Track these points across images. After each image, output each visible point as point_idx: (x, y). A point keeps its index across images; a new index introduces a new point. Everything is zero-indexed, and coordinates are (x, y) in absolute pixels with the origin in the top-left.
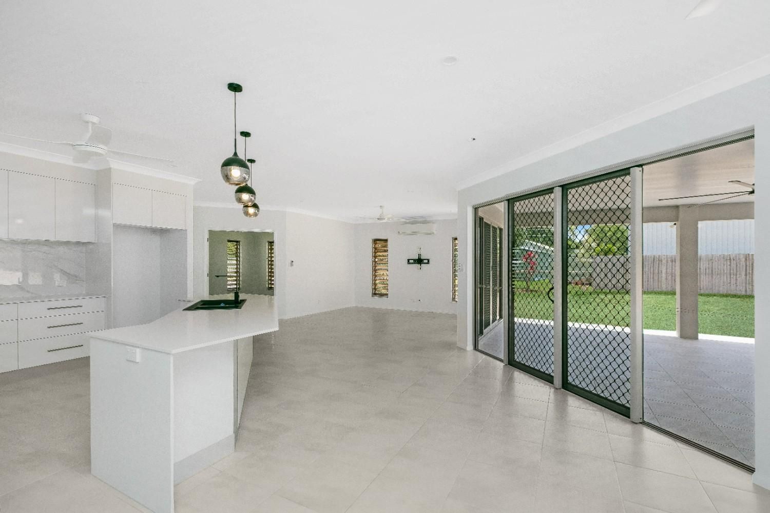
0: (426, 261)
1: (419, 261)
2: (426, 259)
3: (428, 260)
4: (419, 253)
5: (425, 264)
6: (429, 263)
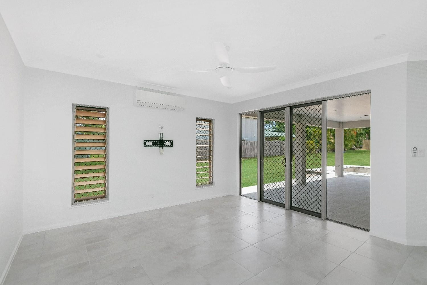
0: (169, 144)
1: (160, 143)
2: (168, 141)
3: (172, 142)
4: (161, 133)
5: (167, 147)
6: (173, 146)
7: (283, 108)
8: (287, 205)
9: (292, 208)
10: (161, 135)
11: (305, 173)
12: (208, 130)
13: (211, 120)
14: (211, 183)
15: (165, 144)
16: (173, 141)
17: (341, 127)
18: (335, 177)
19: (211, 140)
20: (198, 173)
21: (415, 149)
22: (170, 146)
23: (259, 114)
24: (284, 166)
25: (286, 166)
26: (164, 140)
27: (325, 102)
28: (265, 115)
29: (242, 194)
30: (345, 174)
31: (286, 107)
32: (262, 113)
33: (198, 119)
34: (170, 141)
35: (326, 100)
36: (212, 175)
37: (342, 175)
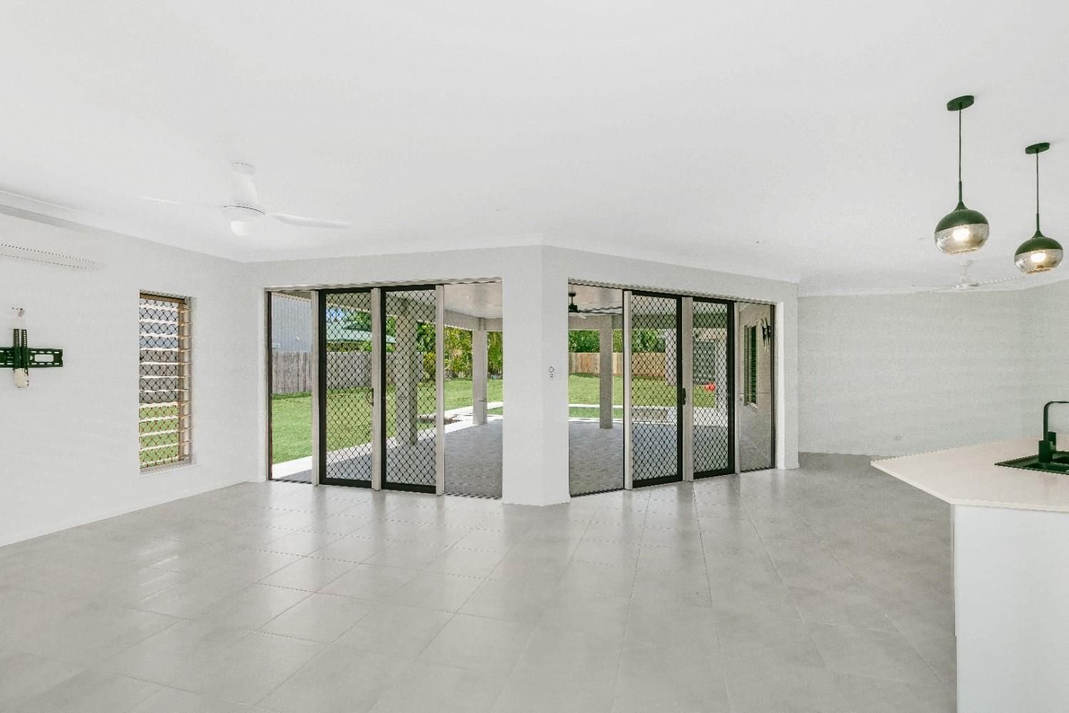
0: (48, 358)
1: (16, 356)
2: (46, 351)
3: (58, 354)
4: (20, 327)
5: (42, 366)
6: (61, 364)
7: (368, 290)
8: (376, 483)
9: (386, 485)
10: (19, 334)
11: (414, 422)
12: (176, 324)
13: (183, 300)
14: (184, 458)
15: (31, 358)
16: (61, 352)
17: (482, 327)
18: (472, 425)
19: (183, 349)
20: (145, 435)
21: (551, 370)
22: (53, 365)
23: (315, 296)
24: (371, 406)
25: (373, 404)
26: (29, 346)
27: (441, 287)
28: (328, 297)
29: (273, 477)
30: (490, 419)
31: (372, 288)
32: (323, 294)
33: (144, 295)
34: (53, 351)
35: (441, 285)
36: (190, 438)
37: (484, 422)
